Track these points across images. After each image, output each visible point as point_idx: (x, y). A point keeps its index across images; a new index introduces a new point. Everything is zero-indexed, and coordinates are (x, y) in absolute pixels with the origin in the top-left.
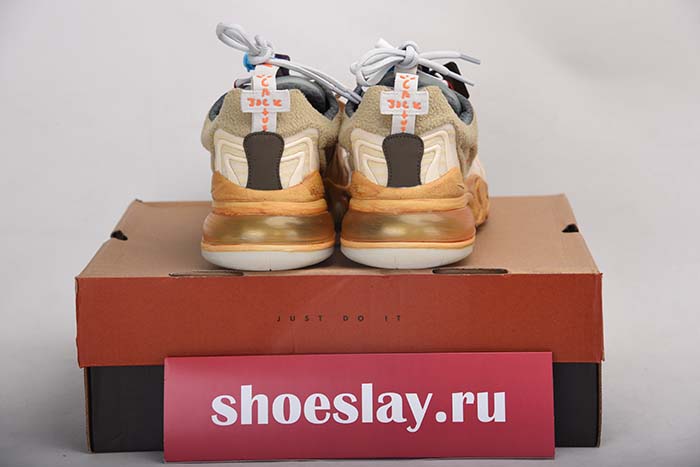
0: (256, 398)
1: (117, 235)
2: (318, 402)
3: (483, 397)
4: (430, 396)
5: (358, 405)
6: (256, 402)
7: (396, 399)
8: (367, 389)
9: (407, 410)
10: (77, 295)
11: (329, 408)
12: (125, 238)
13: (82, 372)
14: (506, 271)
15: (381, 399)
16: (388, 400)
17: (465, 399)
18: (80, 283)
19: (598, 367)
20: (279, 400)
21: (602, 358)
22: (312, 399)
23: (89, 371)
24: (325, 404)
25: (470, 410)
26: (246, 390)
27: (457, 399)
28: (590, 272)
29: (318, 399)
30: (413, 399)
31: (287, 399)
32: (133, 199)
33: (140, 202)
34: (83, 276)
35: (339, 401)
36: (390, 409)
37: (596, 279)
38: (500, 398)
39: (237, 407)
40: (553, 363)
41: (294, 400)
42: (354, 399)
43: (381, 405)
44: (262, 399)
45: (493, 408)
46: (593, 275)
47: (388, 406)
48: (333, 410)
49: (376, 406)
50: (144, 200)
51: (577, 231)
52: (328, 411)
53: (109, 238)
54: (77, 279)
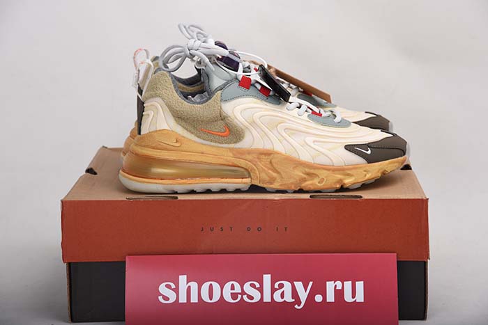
0: (189, 284)
1: (90, 171)
2: (233, 287)
3: (348, 285)
4: (311, 283)
5: (261, 290)
6: (189, 287)
7: (287, 285)
8: (267, 278)
9: (295, 294)
10: (62, 212)
11: (240, 291)
12: (95, 174)
13: (65, 266)
14: (361, 197)
15: (276, 286)
16: (281, 286)
17: (336, 286)
18: (64, 204)
19: (425, 264)
20: (206, 286)
21: (428, 258)
22: (228, 285)
23: (69, 265)
24: (238, 289)
25: (339, 293)
26: (183, 279)
27: (330, 286)
28: (420, 198)
29: (233, 285)
30: (299, 285)
31: (211, 285)
32: (101, 146)
33: (106, 148)
34: (67, 199)
35: (247, 287)
36: (283, 293)
37: (424, 203)
38: (360, 285)
39: (176, 290)
40: (398, 262)
41: (216, 286)
42: (258, 285)
43: (277, 289)
44: (194, 285)
45: (355, 292)
46: (422, 200)
47: (282, 290)
48: (243, 293)
49: (273, 290)
50: (109, 147)
51: (411, 169)
52: (240, 294)
53: (84, 173)
54: (62, 201)
